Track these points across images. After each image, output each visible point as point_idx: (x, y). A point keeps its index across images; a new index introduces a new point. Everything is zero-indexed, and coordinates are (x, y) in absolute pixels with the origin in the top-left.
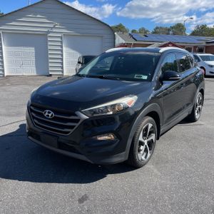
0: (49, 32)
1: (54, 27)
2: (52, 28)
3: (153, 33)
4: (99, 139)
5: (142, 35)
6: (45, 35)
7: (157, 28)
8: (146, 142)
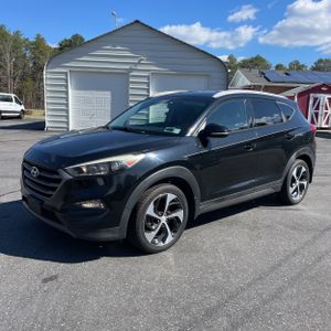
0: (131, 70)
1: (139, 63)
2: (136, 64)
3: (314, 69)
4: (85, 205)
5: (281, 73)
6: (126, 74)
7: (320, 61)
8: (164, 219)
